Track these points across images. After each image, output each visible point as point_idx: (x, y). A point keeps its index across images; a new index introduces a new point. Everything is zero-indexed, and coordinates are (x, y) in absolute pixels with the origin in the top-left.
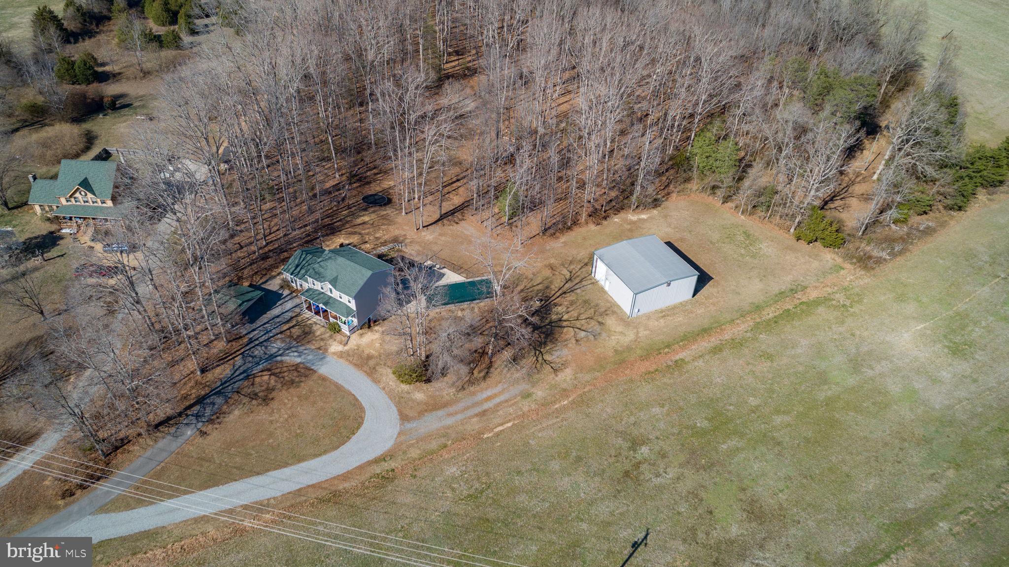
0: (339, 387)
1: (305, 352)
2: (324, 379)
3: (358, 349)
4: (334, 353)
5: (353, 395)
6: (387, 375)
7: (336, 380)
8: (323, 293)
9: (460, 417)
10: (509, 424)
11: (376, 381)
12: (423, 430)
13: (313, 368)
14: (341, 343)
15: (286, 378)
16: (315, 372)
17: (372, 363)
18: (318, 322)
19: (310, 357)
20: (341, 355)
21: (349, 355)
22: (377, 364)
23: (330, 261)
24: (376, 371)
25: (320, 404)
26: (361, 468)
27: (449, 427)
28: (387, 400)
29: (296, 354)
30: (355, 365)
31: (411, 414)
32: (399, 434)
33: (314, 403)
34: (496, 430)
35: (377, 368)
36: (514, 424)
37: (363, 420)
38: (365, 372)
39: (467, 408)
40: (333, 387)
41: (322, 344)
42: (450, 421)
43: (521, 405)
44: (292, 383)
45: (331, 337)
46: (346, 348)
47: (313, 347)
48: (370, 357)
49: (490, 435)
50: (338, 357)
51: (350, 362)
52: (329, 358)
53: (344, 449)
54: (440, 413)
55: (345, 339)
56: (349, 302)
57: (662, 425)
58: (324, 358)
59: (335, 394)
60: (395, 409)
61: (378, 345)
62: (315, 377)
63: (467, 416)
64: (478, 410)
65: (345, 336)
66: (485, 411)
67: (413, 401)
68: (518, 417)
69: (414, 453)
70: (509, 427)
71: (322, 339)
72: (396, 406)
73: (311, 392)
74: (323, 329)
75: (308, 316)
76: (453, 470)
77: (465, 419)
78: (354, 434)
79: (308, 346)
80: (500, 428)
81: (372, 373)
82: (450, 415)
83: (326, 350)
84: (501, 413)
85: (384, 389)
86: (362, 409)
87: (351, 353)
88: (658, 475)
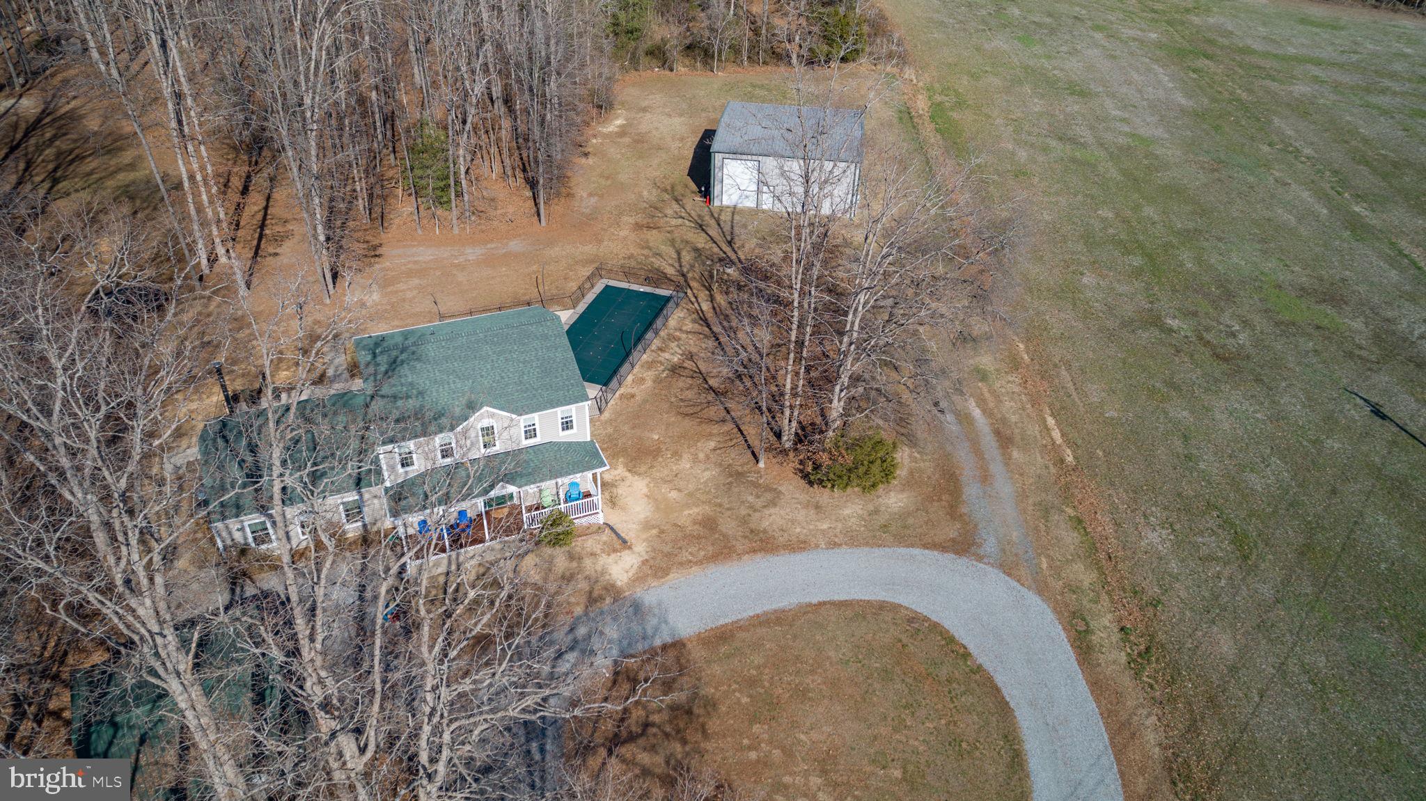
0: (777, 619)
1: (582, 631)
2: (720, 637)
3: (662, 532)
4: (639, 579)
5: (821, 604)
6: (793, 521)
7: (745, 615)
8: (458, 465)
9: (997, 468)
10: (1051, 421)
11: (799, 546)
12: (1015, 534)
13: (658, 642)
14: (615, 551)
15: (656, 718)
16: (677, 646)
17: (728, 526)
18: (490, 557)
19: (612, 632)
20: (657, 567)
21: (668, 555)
22: (744, 521)
23: (405, 370)
24: (765, 531)
25: (813, 682)
26: (1097, 686)
27: (1022, 496)
28: (878, 552)
29: (571, 657)
30: (714, 558)
31: (951, 531)
32: (1009, 575)
33: (802, 694)
34: (1059, 441)
35: (752, 526)
36: (1052, 415)
37: (926, 619)
38: (754, 551)
39: (978, 452)
40: (762, 631)
41: (583, 585)
42: (1004, 487)
43: (1003, 390)
44: (689, 712)
45: (571, 557)
46: (641, 548)
47: (579, 610)
48: (709, 524)
49: (1069, 451)
50: (655, 576)
51: (700, 563)
52: (651, 595)
53: (1012, 694)
54: (971, 491)
55: (606, 536)
56: (567, 425)
57: (1122, 288)
58: (637, 607)
59: (795, 637)
60: (916, 551)
61: (674, 495)
62: (697, 653)
63: (999, 458)
64: (989, 442)
65: (599, 529)
66: (997, 433)
67: (903, 515)
68: (1035, 402)
69: (1084, 576)
70: (1058, 423)
71: (568, 578)
72: (912, 546)
73: (752, 682)
74: (530, 560)
75: (442, 569)
76: (1155, 538)
77: (1007, 464)
78: (966, 655)
79: (564, 620)
80: (1056, 434)
81: (764, 544)
82: (985, 477)
83: (611, 588)
84: (1014, 418)
85: (833, 545)
86: (882, 606)
87: (667, 549)
88: (1233, 335)
